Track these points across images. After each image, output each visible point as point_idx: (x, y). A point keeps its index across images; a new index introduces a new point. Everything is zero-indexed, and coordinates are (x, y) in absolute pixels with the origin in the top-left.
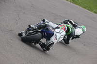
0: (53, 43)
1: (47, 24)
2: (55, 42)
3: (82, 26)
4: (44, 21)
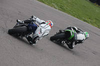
0: (38, 36)
1: (34, 19)
2: (40, 35)
4: (32, 17)
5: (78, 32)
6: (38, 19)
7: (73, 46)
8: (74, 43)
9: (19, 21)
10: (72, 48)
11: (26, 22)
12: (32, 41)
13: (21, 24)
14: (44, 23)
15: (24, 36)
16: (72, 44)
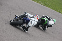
0: (30, 26)
1: (27, 15)
3: (54, 20)
4: (25, 13)
5: (49, 19)
6: (29, 15)
7: (46, 29)
8: (47, 27)
9: (17, 16)
10: (45, 30)
11: (22, 17)
12: (26, 29)
13: (18, 18)
14: (33, 17)
15: (21, 26)
16: (45, 28)
